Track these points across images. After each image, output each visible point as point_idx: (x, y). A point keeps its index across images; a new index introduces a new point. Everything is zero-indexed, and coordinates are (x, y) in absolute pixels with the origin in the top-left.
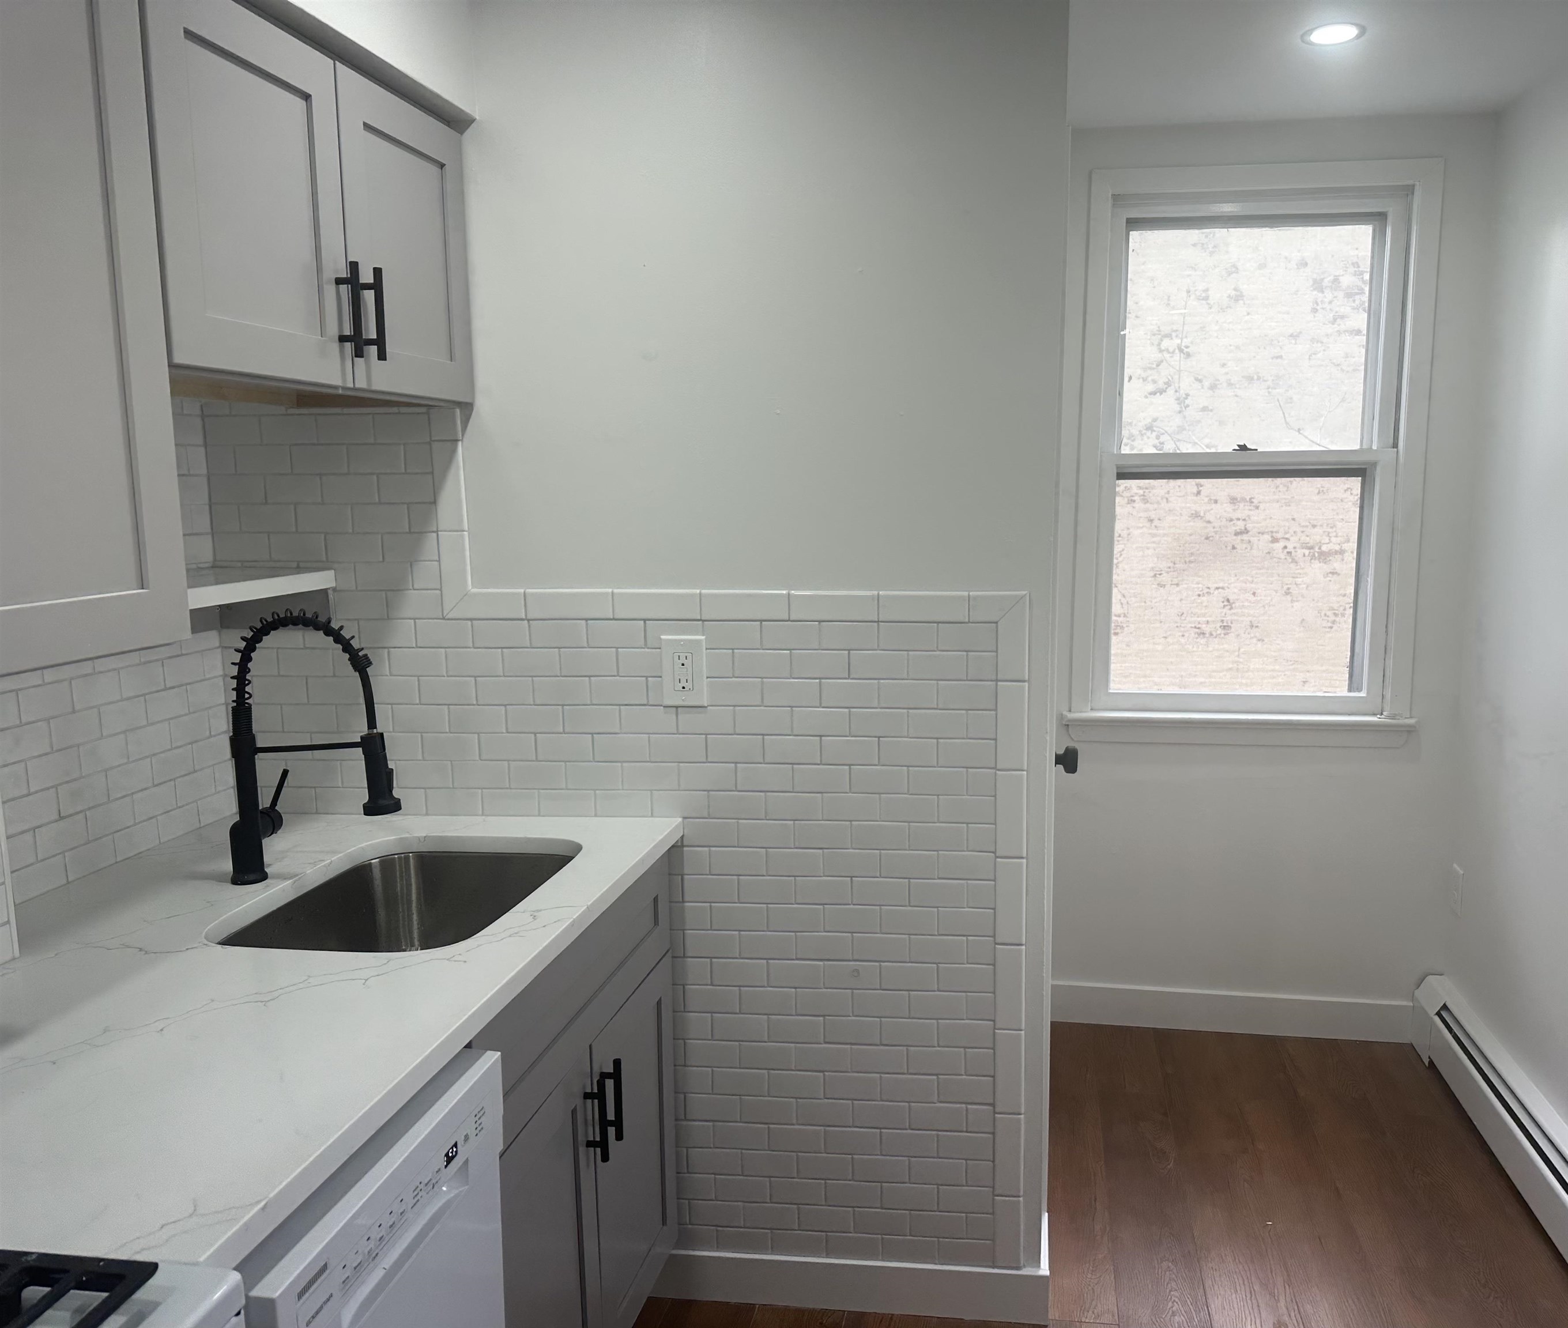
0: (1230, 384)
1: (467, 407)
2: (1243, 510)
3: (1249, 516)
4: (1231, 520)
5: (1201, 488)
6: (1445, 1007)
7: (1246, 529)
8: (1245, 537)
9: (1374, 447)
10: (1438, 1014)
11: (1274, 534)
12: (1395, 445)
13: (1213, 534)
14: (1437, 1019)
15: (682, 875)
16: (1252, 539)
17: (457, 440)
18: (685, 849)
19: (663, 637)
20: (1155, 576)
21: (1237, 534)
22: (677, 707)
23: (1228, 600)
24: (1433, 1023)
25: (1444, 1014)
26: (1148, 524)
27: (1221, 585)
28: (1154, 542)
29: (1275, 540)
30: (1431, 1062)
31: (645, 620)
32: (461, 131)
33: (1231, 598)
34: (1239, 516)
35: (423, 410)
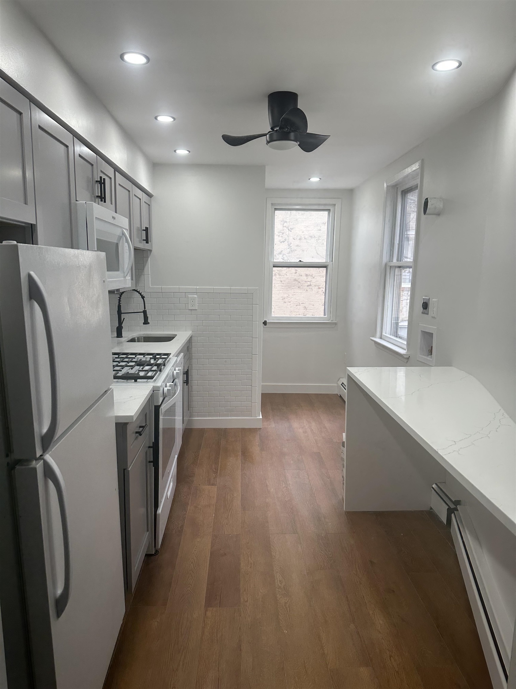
0: (305, 238)
1: (151, 251)
2: (310, 279)
3: (311, 280)
4: (306, 282)
5: (297, 271)
6: (343, 383)
7: (310, 284)
8: (310, 287)
9: (328, 262)
10: (341, 385)
11: (319, 287)
12: (332, 261)
13: (300, 286)
14: (341, 386)
15: (192, 343)
16: (312, 288)
17: (149, 257)
18: (193, 338)
19: (189, 296)
20: (283, 299)
21: (308, 286)
22: (191, 310)
23: (305, 307)
24: (340, 386)
25: (343, 384)
26: (280, 283)
27: (303, 302)
28: (283, 288)
29: (319, 288)
30: (340, 395)
31: (185, 293)
32: (151, 198)
33: (307, 306)
34: (308, 280)
35: (142, 251)
